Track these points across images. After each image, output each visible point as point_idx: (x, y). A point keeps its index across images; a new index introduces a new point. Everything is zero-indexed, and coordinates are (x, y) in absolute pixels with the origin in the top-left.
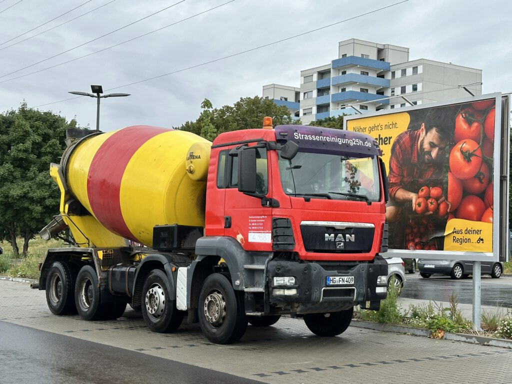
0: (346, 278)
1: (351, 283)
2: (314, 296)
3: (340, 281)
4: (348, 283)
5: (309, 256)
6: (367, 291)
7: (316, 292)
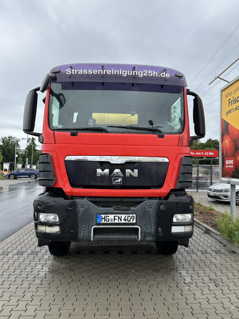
0: (123, 216)
1: (131, 222)
2: (82, 234)
3: (115, 219)
4: (127, 222)
5: (75, 192)
6: (157, 230)
7: (84, 230)
